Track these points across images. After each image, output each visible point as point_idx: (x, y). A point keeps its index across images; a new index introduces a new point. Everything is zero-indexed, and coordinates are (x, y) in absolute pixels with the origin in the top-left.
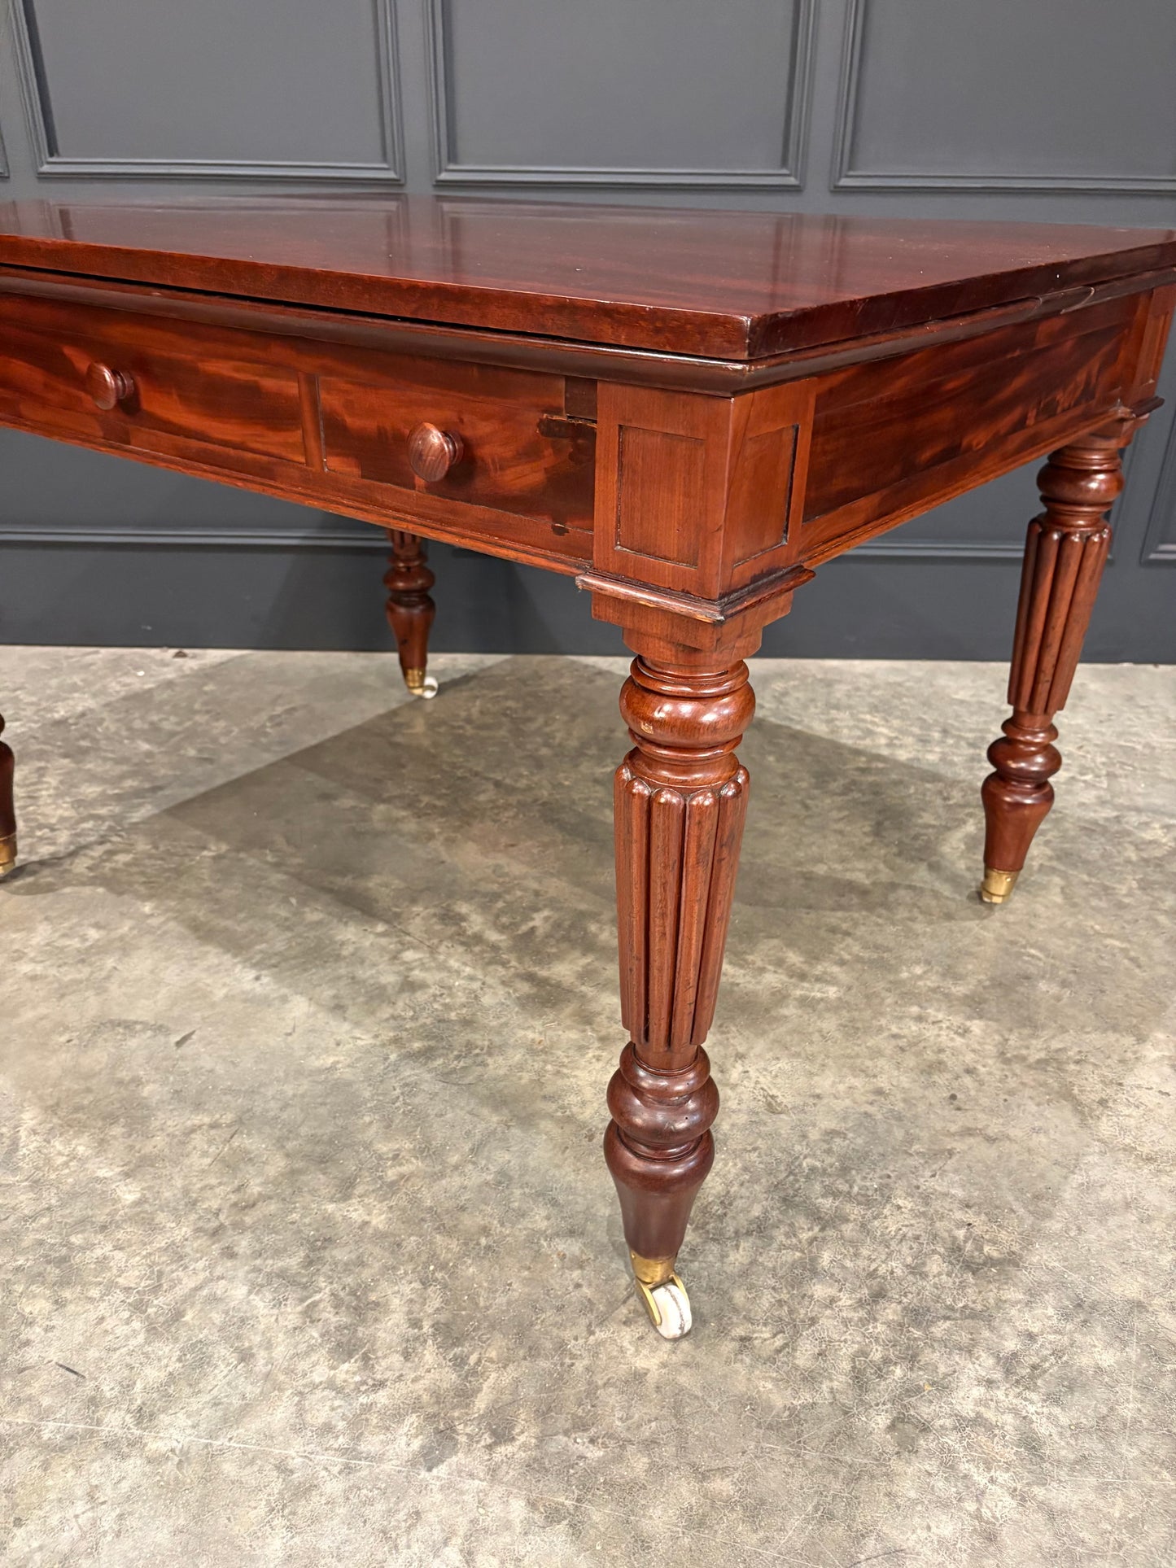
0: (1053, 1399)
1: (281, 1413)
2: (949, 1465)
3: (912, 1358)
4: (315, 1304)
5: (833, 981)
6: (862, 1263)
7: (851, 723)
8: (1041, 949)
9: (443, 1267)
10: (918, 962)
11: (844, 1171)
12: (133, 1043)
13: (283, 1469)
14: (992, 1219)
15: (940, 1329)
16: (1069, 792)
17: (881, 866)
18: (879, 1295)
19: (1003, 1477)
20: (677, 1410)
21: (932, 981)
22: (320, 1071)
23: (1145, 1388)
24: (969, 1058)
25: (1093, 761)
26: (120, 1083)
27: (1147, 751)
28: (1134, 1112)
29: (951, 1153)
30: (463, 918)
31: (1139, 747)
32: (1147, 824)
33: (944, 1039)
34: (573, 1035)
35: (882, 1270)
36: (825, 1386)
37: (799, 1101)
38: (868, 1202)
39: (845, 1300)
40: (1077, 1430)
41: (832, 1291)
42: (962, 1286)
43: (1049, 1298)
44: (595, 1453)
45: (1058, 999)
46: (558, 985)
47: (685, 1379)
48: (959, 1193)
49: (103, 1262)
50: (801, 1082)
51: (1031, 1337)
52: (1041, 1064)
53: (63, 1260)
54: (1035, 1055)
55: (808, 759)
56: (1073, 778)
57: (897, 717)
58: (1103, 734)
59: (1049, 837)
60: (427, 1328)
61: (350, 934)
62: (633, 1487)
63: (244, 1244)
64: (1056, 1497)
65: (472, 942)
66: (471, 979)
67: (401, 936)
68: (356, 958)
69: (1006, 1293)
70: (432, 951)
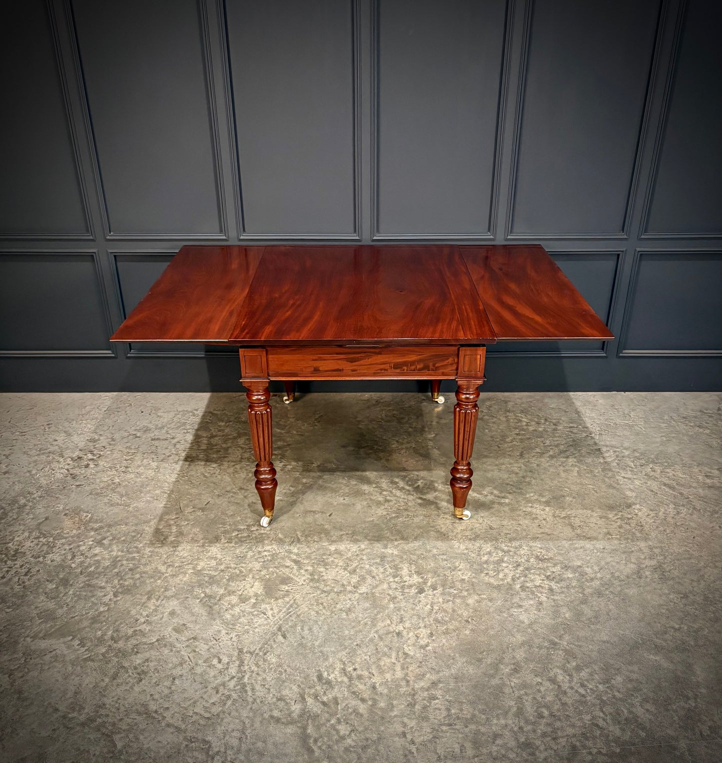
0: (557, 582)
1: (385, 586)
2: (533, 593)
3: (526, 576)
4: (386, 568)
5: (507, 498)
6: (515, 560)
7: (514, 417)
8: (569, 489)
9: (414, 561)
10: (532, 492)
12: (317, 516)
13: (389, 594)
14: (547, 551)
15: (532, 571)
16: (585, 440)
17: (522, 465)
18: (519, 565)
19: (544, 595)
20: (473, 585)
21: (536, 497)
22: (370, 522)
23: (578, 580)
24: (545, 516)
26: (318, 525)
27: (614, 426)
28: (587, 528)
30: (398, 483)
31: (612, 424)
32: (608, 451)
33: (538, 512)
34: (436, 512)
35: (519, 561)
36: (506, 581)
37: (498, 527)
38: (516, 548)
39: (510, 566)
40: (562, 588)
41: (508, 565)
42: (539, 563)
44: (455, 592)
45: (572, 501)
46: (429, 500)
47: (474, 580)
48: (539, 546)
49: (333, 561)
50: (499, 522)
51: (554, 572)
52: (564, 518)
53: (323, 561)
54: (563, 515)
55: (499, 431)
57: (529, 415)
58: (601, 420)
59: (576, 455)
60: (413, 572)
61: (365, 487)
62: (464, 597)
63: (365, 557)
64: (556, 598)
65: (402, 489)
66: (404, 499)
67: (381, 488)
68: (370, 494)
69: (549, 565)
70: (391, 492)
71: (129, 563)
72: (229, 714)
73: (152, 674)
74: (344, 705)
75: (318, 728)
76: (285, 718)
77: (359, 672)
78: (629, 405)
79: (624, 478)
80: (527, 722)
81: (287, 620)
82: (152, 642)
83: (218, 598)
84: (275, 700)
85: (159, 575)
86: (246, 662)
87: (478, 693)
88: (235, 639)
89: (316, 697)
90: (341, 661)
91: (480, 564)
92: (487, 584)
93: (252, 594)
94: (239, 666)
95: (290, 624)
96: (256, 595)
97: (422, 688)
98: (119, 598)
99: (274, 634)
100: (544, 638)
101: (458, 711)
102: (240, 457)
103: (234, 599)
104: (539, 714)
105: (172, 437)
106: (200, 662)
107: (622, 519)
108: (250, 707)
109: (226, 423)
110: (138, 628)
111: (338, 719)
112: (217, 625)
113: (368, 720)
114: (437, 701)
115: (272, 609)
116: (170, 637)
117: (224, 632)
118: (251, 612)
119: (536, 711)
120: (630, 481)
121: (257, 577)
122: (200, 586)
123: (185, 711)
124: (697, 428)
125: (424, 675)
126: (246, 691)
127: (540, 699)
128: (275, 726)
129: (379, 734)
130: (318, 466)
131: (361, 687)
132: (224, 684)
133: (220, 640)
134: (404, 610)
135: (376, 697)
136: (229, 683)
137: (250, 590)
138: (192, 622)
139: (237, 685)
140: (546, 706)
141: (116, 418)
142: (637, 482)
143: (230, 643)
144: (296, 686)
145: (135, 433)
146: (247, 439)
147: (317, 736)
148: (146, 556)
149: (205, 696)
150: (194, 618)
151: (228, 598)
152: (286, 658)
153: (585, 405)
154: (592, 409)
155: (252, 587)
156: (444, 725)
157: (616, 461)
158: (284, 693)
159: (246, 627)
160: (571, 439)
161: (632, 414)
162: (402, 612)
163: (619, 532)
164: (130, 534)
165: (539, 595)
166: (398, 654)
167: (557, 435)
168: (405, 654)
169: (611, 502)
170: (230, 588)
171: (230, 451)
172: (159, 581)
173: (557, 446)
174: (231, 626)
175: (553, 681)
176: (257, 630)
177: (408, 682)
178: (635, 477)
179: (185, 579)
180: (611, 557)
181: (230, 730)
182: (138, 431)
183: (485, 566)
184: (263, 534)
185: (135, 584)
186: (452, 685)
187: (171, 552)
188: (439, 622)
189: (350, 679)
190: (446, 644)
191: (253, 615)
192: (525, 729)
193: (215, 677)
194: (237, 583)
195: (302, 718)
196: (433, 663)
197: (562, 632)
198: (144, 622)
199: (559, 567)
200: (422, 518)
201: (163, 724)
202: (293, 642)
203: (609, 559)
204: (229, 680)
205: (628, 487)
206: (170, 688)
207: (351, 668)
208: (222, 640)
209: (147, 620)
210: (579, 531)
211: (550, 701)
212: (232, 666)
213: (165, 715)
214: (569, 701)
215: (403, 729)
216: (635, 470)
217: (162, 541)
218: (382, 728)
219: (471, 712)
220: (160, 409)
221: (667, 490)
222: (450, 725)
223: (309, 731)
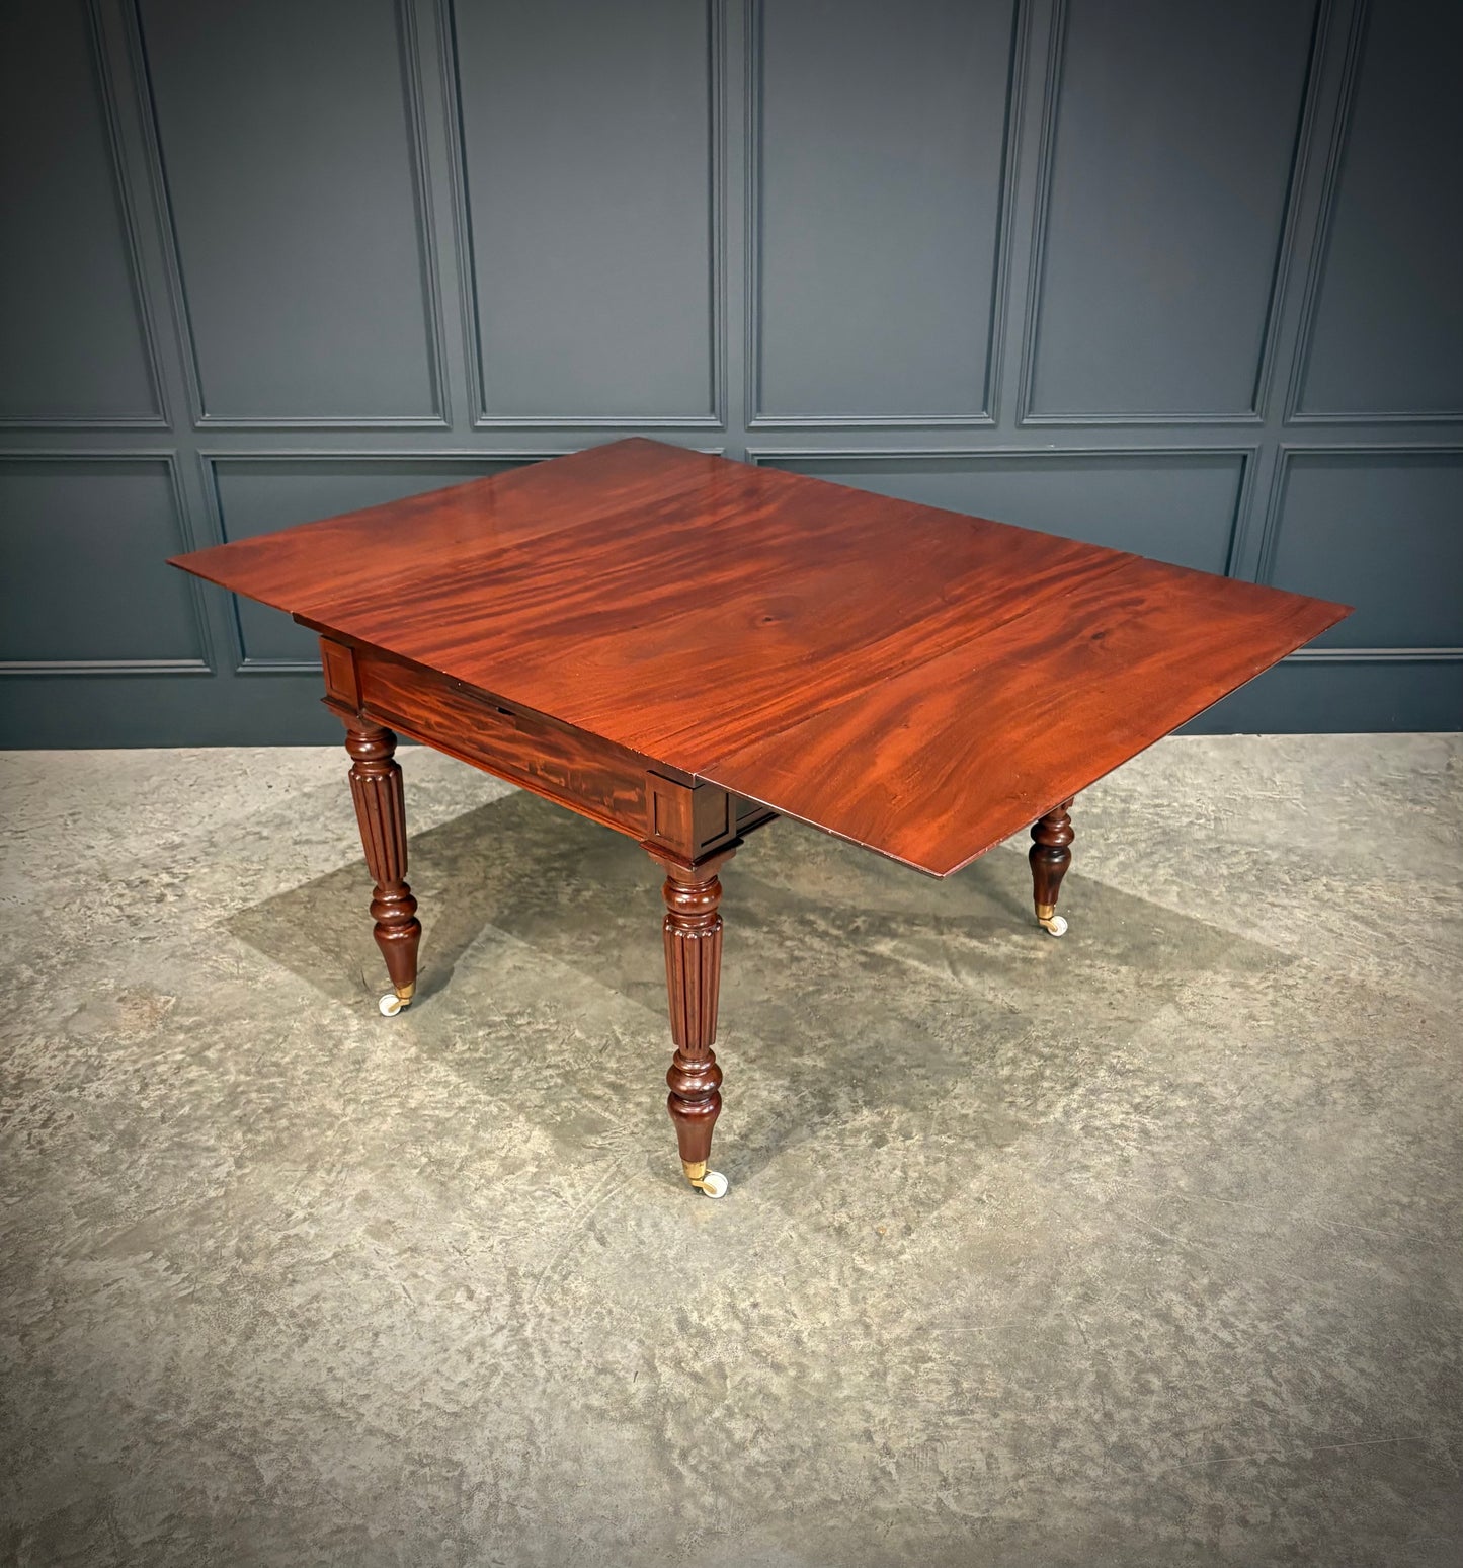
0: (1156, 1117)
2: (1109, 1140)
4: (803, 1097)
5: (1041, 949)
6: (1066, 1074)
8: (1163, 928)
9: (860, 1080)
10: (1090, 937)
11: (1054, 1037)
13: (813, 1150)
14: (1130, 1054)
15: (1104, 1096)
16: (1187, 832)
18: (1075, 1085)
19: (1132, 1143)
20: (984, 1127)
21: (1098, 947)
22: (764, 1001)
23: (1198, 1113)
24: (1119, 985)
25: (1206, 810)
27: (1244, 802)
28: (1208, 1007)
29: (1109, 1028)
30: (814, 922)
31: (1238, 799)
32: (1237, 852)
33: (1105, 976)
34: (897, 981)
35: (1076, 1075)
36: (1052, 1117)
37: (1027, 1007)
38: (1067, 1050)
39: (1058, 1087)
40: (1166, 1128)
41: (1052, 1084)
42: (1115, 1080)
43: (1157, 1083)
44: (950, 1141)
45: (1171, 954)
46: (881, 956)
47: (986, 1116)
50: (1027, 999)
51: (1148, 1097)
52: (1160, 986)
54: (1156, 983)
56: (1191, 822)
58: (1215, 790)
59: (1173, 862)
60: (860, 1103)
61: (749, 933)
62: (970, 1150)
63: (758, 1075)
64: (1156, 1148)
65: (824, 935)
66: (829, 954)
67: (780, 933)
68: (758, 945)
69: (1136, 1082)
70: (801, 941)
71: (263, 1098)
72: (499, 1404)
73: (328, 1326)
74: (738, 1378)
75: (688, 1427)
76: (616, 1409)
77: (764, 1310)
78: (1270, 761)
79: (1273, 905)
80: (1120, 1402)
81: (605, 1206)
82: (323, 1258)
83: (456, 1166)
84: (592, 1371)
85: (328, 1120)
86: (525, 1296)
87: (1014, 1345)
88: (498, 1249)
89: (678, 1363)
90: (725, 1288)
91: (998, 1083)
92: (1013, 1123)
93: (527, 1155)
94: (512, 1305)
95: (613, 1215)
96: (537, 1157)
97: (897, 1340)
98: (247, 1171)
99: (581, 1237)
100: (1139, 1230)
101: (975, 1385)
102: (482, 875)
103: (491, 1167)
104: (1141, 1385)
105: (335, 836)
106: (429, 1298)
107: (1275, 987)
108: (540, 1388)
109: (449, 805)
110: (291, 1232)
111: (728, 1408)
112: (459, 1221)
113: (790, 1408)
114: (930, 1365)
115: (572, 1185)
116: (362, 1247)
117: (474, 1235)
118: (530, 1193)
119: (1135, 1380)
120: (1285, 912)
121: (537, 1120)
122: (417, 1140)
123: (404, 1401)
124: (1409, 805)
125: (899, 1313)
126: (530, 1357)
127: (1143, 1356)
128: (596, 1426)
129: (816, 1436)
130: (647, 892)
131: (772, 1340)
132: (482, 1343)
133: (468, 1252)
134: (848, 1182)
135: (804, 1361)
136: (493, 1341)
137: (524, 1147)
138: (406, 1215)
139: (510, 1344)
140: (1156, 1369)
141: (216, 800)
142: (1300, 914)
143: (489, 1257)
144: (634, 1342)
145: (258, 829)
146: (496, 839)
147: (686, 1444)
148: (299, 1082)
149: (445, 1369)
150: (409, 1208)
151: (477, 1165)
152: (608, 1285)
153: (1183, 762)
154: (1197, 769)
155: (526, 1141)
156: (949, 1413)
157: (1254, 872)
158: (610, 1357)
159: (521, 1224)
160: (1159, 830)
161: (1278, 778)
162: (844, 1185)
163: (1273, 1013)
164: (262, 1036)
165: (1122, 1144)
166: (842, 1272)
167: (1130, 821)
168: (856, 1270)
169: (1251, 954)
170: (482, 1144)
171: (461, 863)
172: (330, 1133)
173: (1132, 843)
174: (489, 1223)
175: (1165, 1317)
176: (543, 1229)
177: (867, 1327)
178: (1294, 903)
179: (384, 1128)
180: (1260, 1064)
181: (502, 1438)
182: (266, 824)
183: (1007, 1087)
184: (541, 1031)
185: (278, 1139)
186: (959, 1331)
187: (352, 1071)
188: (922, 1204)
189: (747, 1324)
190: (940, 1248)
191: (533, 1198)
192: (1116, 1417)
193: (462, 1328)
194: (496, 1133)
195: (651, 1409)
196: (915, 1286)
197: (1175, 1218)
198: (305, 1219)
199: (1156, 1088)
200: (869, 992)
201: (359, 1430)
202: (622, 1251)
203: (1256, 1069)
204: (493, 1335)
205: (1280, 923)
206: (369, 1354)
207: (748, 1303)
208: (473, 1252)
209: (310, 1214)
210: (1191, 1014)
211: (1161, 1358)
212: (498, 1304)
213: (362, 1410)
214: (1202, 1358)
215: (866, 1425)
216: (1293, 889)
217: (330, 1051)
218: (822, 1424)
219: (1003, 1385)
220: (308, 780)
221: (1361, 927)
222: (961, 1413)
223: (669, 1435)
